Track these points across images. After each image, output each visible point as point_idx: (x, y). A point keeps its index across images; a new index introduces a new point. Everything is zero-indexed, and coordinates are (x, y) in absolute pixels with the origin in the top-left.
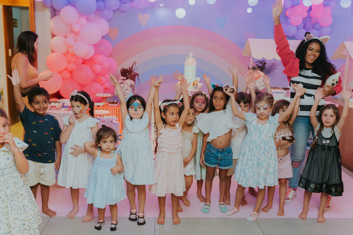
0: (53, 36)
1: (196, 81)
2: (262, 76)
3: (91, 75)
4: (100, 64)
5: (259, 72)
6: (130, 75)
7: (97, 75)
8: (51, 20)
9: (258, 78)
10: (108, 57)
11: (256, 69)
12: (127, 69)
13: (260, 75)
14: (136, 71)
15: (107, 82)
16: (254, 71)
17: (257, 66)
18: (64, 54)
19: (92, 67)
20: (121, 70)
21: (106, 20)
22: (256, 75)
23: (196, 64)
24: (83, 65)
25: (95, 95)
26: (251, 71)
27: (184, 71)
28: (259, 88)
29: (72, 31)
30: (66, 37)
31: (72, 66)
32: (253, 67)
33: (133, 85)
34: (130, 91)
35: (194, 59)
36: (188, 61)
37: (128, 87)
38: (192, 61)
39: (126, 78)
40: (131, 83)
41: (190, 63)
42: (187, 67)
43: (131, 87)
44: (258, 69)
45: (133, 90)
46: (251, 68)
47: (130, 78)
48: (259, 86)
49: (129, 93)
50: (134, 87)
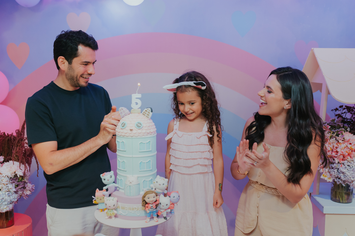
9: (349, 155)
11: (340, 127)
16: (333, 133)
17: (340, 119)
22: (343, 146)
26: (327, 135)
32: (330, 123)
33: (19, 177)
34: (7, 193)
35: (147, 117)
36: (125, 124)
37: (3, 182)
38: (138, 124)
39: (4, 159)
40: (15, 172)
41: (131, 130)
42: (123, 142)
43: (14, 182)
44: (344, 129)
45: (21, 188)
46: (325, 126)
47: (14, 159)
48: (353, 178)
49: (5, 198)
50: (23, 181)
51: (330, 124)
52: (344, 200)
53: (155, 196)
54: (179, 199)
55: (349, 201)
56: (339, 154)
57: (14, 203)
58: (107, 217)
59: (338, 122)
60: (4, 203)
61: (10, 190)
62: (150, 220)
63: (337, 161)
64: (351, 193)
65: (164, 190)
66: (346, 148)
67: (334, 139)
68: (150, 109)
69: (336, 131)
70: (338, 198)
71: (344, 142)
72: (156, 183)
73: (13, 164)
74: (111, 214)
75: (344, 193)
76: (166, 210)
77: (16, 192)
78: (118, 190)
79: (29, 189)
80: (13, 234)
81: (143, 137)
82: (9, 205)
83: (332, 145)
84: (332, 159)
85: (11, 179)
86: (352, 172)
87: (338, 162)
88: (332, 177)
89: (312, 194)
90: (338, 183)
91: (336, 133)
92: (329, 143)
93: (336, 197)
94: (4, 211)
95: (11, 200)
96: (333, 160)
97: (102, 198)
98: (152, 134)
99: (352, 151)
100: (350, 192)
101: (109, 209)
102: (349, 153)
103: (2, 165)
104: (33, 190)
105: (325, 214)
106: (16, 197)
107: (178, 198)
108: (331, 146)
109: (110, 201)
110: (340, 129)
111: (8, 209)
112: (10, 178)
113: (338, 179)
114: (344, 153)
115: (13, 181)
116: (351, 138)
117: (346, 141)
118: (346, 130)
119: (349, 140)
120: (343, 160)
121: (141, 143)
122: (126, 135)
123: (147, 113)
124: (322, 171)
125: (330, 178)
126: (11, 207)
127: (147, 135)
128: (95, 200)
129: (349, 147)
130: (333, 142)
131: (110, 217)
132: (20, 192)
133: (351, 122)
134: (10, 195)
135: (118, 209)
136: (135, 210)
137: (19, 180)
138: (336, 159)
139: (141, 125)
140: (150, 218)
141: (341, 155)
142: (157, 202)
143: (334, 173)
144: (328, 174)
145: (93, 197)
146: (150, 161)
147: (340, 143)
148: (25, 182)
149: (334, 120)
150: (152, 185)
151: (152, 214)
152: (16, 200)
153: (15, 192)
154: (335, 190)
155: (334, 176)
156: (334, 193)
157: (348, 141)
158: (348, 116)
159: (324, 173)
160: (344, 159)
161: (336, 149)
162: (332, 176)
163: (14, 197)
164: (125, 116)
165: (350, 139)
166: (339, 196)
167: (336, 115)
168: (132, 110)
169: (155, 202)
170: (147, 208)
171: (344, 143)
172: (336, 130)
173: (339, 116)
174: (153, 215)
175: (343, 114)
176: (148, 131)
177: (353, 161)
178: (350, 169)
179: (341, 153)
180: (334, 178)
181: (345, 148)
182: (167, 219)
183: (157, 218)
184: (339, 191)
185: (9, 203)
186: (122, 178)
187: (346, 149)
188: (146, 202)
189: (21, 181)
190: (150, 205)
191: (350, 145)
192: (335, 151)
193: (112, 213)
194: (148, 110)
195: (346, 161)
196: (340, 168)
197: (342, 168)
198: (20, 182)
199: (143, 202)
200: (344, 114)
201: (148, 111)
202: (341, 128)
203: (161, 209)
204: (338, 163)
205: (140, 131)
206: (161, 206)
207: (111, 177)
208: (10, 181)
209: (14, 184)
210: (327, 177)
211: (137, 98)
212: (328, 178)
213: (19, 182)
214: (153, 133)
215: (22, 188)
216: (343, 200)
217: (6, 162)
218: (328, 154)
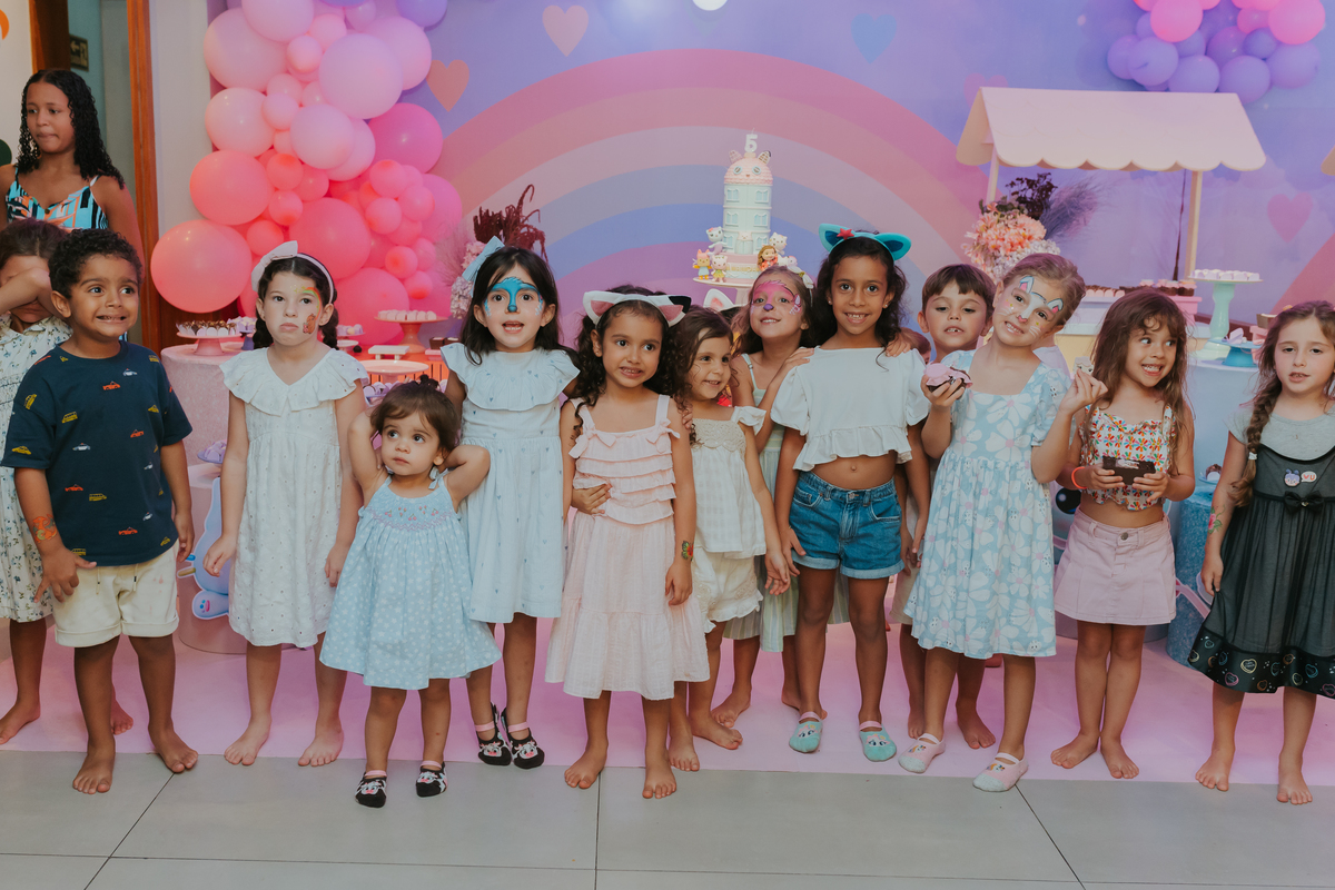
0: (217, 87)
1: (770, 247)
2: (1036, 237)
3: (362, 243)
4: (396, 199)
5: (1024, 220)
6: (512, 236)
7: (387, 240)
8: (209, 23)
9: (1020, 243)
10: (428, 172)
12: (500, 214)
13: (1027, 234)
14: (532, 221)
15: (424, 271)
16: (1003, 216)
17: (1016, 197)
18: (258, 158)
19: (363, 210)
20: (475, 218)
21: (419, 25)
23: (771, 179)
24: (328, 199)
25: (377, 315)
26: (992, 217)
27: (723, 209)
29: (289, 69)
30: (265, 93)
31: (290, 205)
36: (740, 169)
44: (1019, 211)
66: (1018, 235)
67: (1003, 222)
69: (1007, 214)
71: (1016, 227)
83: (998, 231)
91: (1006, 216)
92: (995, 230)
99: (1025, 239)
108: (997, 233)
110: (1013, 211)
117: (1018, 225)
118: (1023, 212)
123: (765, 157)
129: (1022, 235)
130: (1000, 226)
147: (1010, 228)
157: (1021, 227)
161: (1003, 236)
165: (1025, 224)
191: (1023, 231)
192: (1002, 239)
202: (1016, 209)
218: (992, 243)
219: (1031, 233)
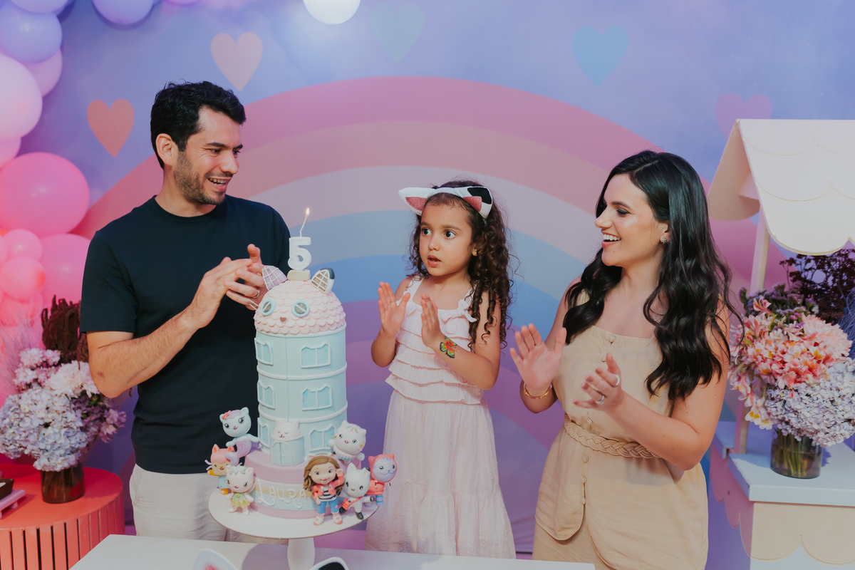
2: (836, 355)
5: (813, 325)
9: (810, 370)
11: (795, 305)
13: (822, 354)
16: (779, 316)
17: (799, 283)
22: (797, 349)
26: (763, 321)
28: (821, 435)
32: (773, 293)
33: (90, 395)
34: (64, 430)
35: (322, 289)
36: (270, 305)
37: (55, 408)
38: (298, 306)
39: (61, 356)
40: (82, 386)
41: (283, 320)
42: (266, 345)
43: (79, 408)
44: (804, 310)
45: (96, 420)
46: (758, 300)
47: (82, 357)
48: (818, 424)
49: (59, 442)
50: (100, 405)
51: (773, 296)
52: (799, 470)
53: (334, 467)
54: (395, 472)
55: (811, 474)
56: (786, 369)
57: (79, 452)
58: (232, 510)
59: (792, 292)
60: (57, 453)
61: (69, 424)
62: (324, 520)
63: (781, 383)
64: (816, 456)
65: (357, 454)
66: (806, 354)
67: (780, 330)
68: (327, 272)
69: (785, 314)
70: (786, 466)
71: (802, 340)
72: (338, 437)
73: (79, 369)
74: (239, 502)
75: (799, 456)
76: (360, 498)
77: (84, 429)
78: (260, 450)
79: (112, 423)
80: (76, 517)
81: (311, 335)
82: (67, 457)
83: (773, 345)
84: (772, 377)
85: (74, 401)
86: (816, 411)
87: (786, 386)
88: (772, 419)
89: (731, 450)
90: (785, 434)
91: (785, 318)
92: (767, 342)
93: (781, 462)
94: (58, 468)
95: (73, 446)
96: (773, 381)
97: (224, 466)
98: (331, 329)
99: (819, 362)
100: (814, 454)
101: (235, 493)
102: (811, 366)
103: (57, 371)
104: (122, 423)
105: (754, 502)
106: (84, 440)
107: (393, 470)
108: (772, 349)
109: (238, 476)
110: (796, 309)
111: (66, 465)
112: (72, 398)
113: (784, 424)
114: (798, 367)
115: (77, 405)
116: (820, 331)
117: (805, 337)
118: (810, 310)
119: (814, 335)
120: (796, 382)
121: (306, 348)
122: (273, 330)
123: (321, 280)
124: (750, 405)
125: (766, 421)
126: (72, 460)
127: (320, 331)
128: (211, 469)
129: (813, 353)
130: (776, 338)
131: (239, 510)
132: (94, 429)
133: (824, 291)
134: (70, 435)
135: (257, 492)
136: (292, 497)
137: (92, 403)
138: (779, 378)
139: (306, 309)
140: (325, 516)
141: (791, 370)
142: (339, 482)
143: (775, 409)
144: (763, 411)
145: (206, 461)
146: (326, 387)
147: (793, 341)
148: (104, 408)
149: (782, 287)
150: (332, 442)
151: (327, 506)
152: (85, 445)
153: (81, 428)
154: (781, 448)
155: (776, 418)
156: (777, 454)
157: (810, 338)
158: (819, 277)
159: (752, 409)
160: (798, 380)
161: (781, 355)
162: (771, 416)
163: (80, 440)
164: (276, 285)
165: (817, 333)
166: (789, 461)
167: (792, 274)
168: (290, 271)
169: (334, 481)
170: (316, 493)
171: (802, 342)
172: (786, 311)
173: (796, 276)
174: (330, 508)
175: (806, 273)
176: (322, 323)
177: (819, 384)
178: (812, 404)
179: (793, 367)
180: (776, 422)
181: (802, 353)
182: (363, 517)
183: (339, 516)
184: (789, 450)
185: (68, 452)
186: (267, 425)
187: (805, 358)
188: (312, 481)
189: (95, 405)
190: (322, 487)
191: (816, 348)
192: (780, 360)
193: (241, 502)
194: (323, 273)
195: (802, 386)
196: (789, 400)
197: (794, 400)
198: (93, 407)
199: (307, 481)
200: (810, 272)
201: (324, 276)
202: (798, 305)
203: (349, 496)
204: (785, 389)
205: (302, 322)
206: (349, 489)
207: (242, 421)
208: (70, 404)
209: (79, 413)
210: (760, 419)
211: (300, 246)
212: (763, 421)
213: (90, 407)
214: (336, 325)
215: (98, 421)
216: (797, 470)
217: (65, 363)
218: (763, 367)
219: (828, 351)
